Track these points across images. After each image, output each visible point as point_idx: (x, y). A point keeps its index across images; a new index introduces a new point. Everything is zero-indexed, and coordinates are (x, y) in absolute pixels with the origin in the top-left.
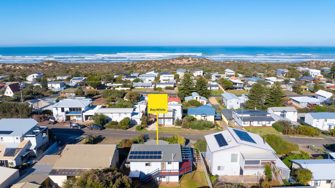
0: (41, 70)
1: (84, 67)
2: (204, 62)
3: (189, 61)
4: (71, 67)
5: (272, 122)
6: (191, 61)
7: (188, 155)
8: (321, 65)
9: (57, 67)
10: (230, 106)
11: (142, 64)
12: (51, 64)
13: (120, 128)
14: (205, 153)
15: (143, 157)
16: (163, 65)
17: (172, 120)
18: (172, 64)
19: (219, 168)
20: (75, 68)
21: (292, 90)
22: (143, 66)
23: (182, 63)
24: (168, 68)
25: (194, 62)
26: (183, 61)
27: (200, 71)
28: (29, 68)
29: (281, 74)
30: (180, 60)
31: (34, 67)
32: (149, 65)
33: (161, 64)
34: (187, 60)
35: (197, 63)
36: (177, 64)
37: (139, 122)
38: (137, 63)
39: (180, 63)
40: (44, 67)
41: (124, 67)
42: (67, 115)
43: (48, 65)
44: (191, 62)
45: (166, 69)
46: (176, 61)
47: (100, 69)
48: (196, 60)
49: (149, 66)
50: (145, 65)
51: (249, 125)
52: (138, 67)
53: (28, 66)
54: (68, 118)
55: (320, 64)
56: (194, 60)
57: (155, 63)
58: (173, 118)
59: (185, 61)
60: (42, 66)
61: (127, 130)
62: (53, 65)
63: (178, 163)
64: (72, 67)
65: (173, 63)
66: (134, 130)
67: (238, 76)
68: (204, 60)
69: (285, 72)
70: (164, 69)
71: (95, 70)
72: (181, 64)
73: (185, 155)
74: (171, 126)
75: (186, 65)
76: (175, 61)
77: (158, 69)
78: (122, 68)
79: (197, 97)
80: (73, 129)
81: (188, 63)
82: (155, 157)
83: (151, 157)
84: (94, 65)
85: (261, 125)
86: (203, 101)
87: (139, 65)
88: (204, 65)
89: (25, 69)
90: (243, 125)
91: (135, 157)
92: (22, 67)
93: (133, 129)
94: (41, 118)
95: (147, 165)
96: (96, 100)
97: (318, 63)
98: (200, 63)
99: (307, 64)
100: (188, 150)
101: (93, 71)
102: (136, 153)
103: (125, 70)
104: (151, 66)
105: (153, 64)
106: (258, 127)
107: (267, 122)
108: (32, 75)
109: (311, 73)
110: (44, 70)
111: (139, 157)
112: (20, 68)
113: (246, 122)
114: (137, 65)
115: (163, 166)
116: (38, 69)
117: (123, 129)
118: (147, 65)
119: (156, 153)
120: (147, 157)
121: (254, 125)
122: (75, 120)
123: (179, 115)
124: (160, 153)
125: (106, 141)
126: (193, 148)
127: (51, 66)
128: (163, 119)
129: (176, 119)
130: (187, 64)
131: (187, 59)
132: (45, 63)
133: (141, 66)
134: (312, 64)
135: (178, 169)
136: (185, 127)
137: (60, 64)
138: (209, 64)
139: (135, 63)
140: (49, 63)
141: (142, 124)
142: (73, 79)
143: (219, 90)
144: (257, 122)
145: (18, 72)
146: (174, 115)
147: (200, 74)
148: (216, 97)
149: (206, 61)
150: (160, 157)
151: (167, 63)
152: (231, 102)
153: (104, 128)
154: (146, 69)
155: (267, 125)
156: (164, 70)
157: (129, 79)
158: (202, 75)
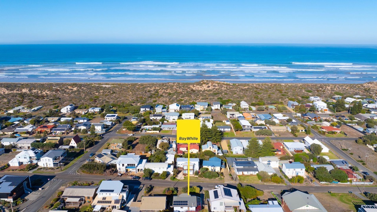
0: (67, 95)
1: (108, 92)
2: (223, 88)
3: (209, 87)
4: (95, 92)
5: (257, 172)
6: (211, 86)
7: (200, 203)
8: (337, 90)
9: (82, 92)
10: (235, 152)
11: (164, 90)
12: (75, 89)
13: (161, 178)
14: (209, 200)
15: (180, 204)
16: (184, 91)
17: (192, 171)
18: (192, 90)
19: (214, 208)
20: (100, 93)
21: (290, 131)
22: (165, 92)
23: (202, 89)
24: (189, 96)
25: (213, 87)
26: (203, 86)
27: (218, 105)
28: (56, 93)
29: (291, 107)
30: (200, 86)
31: (60, 92)
32: (171, 91)
33: (182, 90)
34: (207, 86)
35: (217, 89)
36: (197, 90)
37: (172, 173)
38: (159, 88)
39: (200, 89)
40: (69, 92)
41: (146, 92)
42: (126, 169)
43: (73, 89)
44: (210, 88)
45: (187, 98)
46: (197, 87)
47: (124, 96)
48: (215, 85)
49: (171, 93)
50: (167, 91)
51: (242, 174)
52: (160, 93)
53: (54, 91)
54: (127, 170)
55: (335, 90)
56: (214, 85)
57: (176, 89)
58: (193, 170)
59: (205, 87)
60: (67, 91)
61: (165, 180)
62: (77, 90)
63: (195, 207)
64: (97, 93)
65: (194, 89)
66: (170, 180)
67: (252, 109)
68: (223, 86)
69: (295, 104)
70: (185, 97)
71: (121, 98)
72: (201, 91)
73: (199, 203)
74: (192, 176)
75: (206, 92)
76: (195, 87)
77: (180, 97)
78: (144, 94)
79: (210, 147)
80: (133, 180)
81: (208, 89)
82: (185, 204)
83: (183, 204)
84: (117, 89)
85: (250, 174)
86: (215, 149)
87: (161, 91)
88: (223, 92)
89: (51, 94)
90: (238, 174)
91: (176, 204)
92: (48, 92)
93: (168, 179)
94: (111, 172)
95: (181, 208)
96: (136, 146)
97: (334, 87)
98: (219, 89)
99: (322, 89)
100: (200, 200)
101: (119, 99)
102: (176, 202)
103: (148, 98)
104: (173, 92)
105: (174, 91)
106: (247, 175)
107: (254, 172)
108: (66, 108)
109: (318, 106)
110: (70, 96)
111: (178, 204)
112: (46, 93)
113: (240, 172)
114: (159, 91)
115: (188, 208)
116: (64, 94)
117: (163, 179)
118: (169, 90)
119: (185, 202)
120: (181, 204)
121: (245, 174)
122: (131, 171)
123: (197, 168)
124: (187, 202)
125: (155, 189)
126: (204, 194)
127: (76, 91)
128: (186, 171)
129: (195, 170)
130: (206, 90)
131: (207, 84)
132: (69, 87)
133: (163, 93)
134: (328, 89)
135: (195, 209)
136: (200, 176)
137: (84, 88)
138: (228, 91)
139: (157, 88)
140: (74, 87)
141: (174, 175)
142: (107, 116)
143: (231, 131)
144: (246, 172)
145: (46, 99)
146: (193, 167)
147: (218, 107)
148: (227, 140)
149: (225, 86)
150: (187, 204)
151: (188, 89)
152: (236, 149)
153: (151, 179)
154: (168, 98)
155: (253, 174)
156: (185, 99)
157: (156, 117)
158: (219, 108)
